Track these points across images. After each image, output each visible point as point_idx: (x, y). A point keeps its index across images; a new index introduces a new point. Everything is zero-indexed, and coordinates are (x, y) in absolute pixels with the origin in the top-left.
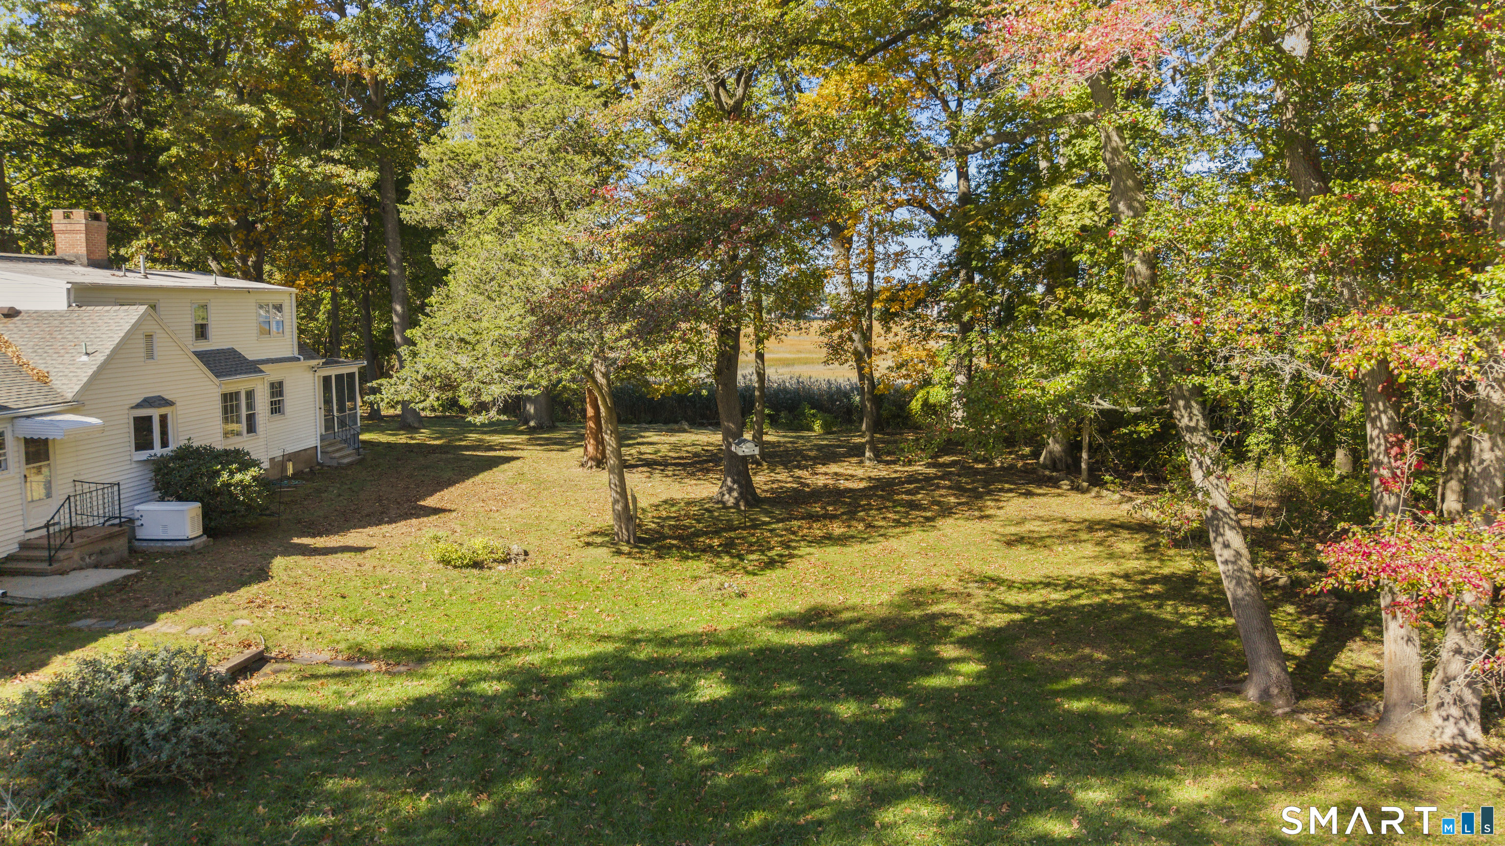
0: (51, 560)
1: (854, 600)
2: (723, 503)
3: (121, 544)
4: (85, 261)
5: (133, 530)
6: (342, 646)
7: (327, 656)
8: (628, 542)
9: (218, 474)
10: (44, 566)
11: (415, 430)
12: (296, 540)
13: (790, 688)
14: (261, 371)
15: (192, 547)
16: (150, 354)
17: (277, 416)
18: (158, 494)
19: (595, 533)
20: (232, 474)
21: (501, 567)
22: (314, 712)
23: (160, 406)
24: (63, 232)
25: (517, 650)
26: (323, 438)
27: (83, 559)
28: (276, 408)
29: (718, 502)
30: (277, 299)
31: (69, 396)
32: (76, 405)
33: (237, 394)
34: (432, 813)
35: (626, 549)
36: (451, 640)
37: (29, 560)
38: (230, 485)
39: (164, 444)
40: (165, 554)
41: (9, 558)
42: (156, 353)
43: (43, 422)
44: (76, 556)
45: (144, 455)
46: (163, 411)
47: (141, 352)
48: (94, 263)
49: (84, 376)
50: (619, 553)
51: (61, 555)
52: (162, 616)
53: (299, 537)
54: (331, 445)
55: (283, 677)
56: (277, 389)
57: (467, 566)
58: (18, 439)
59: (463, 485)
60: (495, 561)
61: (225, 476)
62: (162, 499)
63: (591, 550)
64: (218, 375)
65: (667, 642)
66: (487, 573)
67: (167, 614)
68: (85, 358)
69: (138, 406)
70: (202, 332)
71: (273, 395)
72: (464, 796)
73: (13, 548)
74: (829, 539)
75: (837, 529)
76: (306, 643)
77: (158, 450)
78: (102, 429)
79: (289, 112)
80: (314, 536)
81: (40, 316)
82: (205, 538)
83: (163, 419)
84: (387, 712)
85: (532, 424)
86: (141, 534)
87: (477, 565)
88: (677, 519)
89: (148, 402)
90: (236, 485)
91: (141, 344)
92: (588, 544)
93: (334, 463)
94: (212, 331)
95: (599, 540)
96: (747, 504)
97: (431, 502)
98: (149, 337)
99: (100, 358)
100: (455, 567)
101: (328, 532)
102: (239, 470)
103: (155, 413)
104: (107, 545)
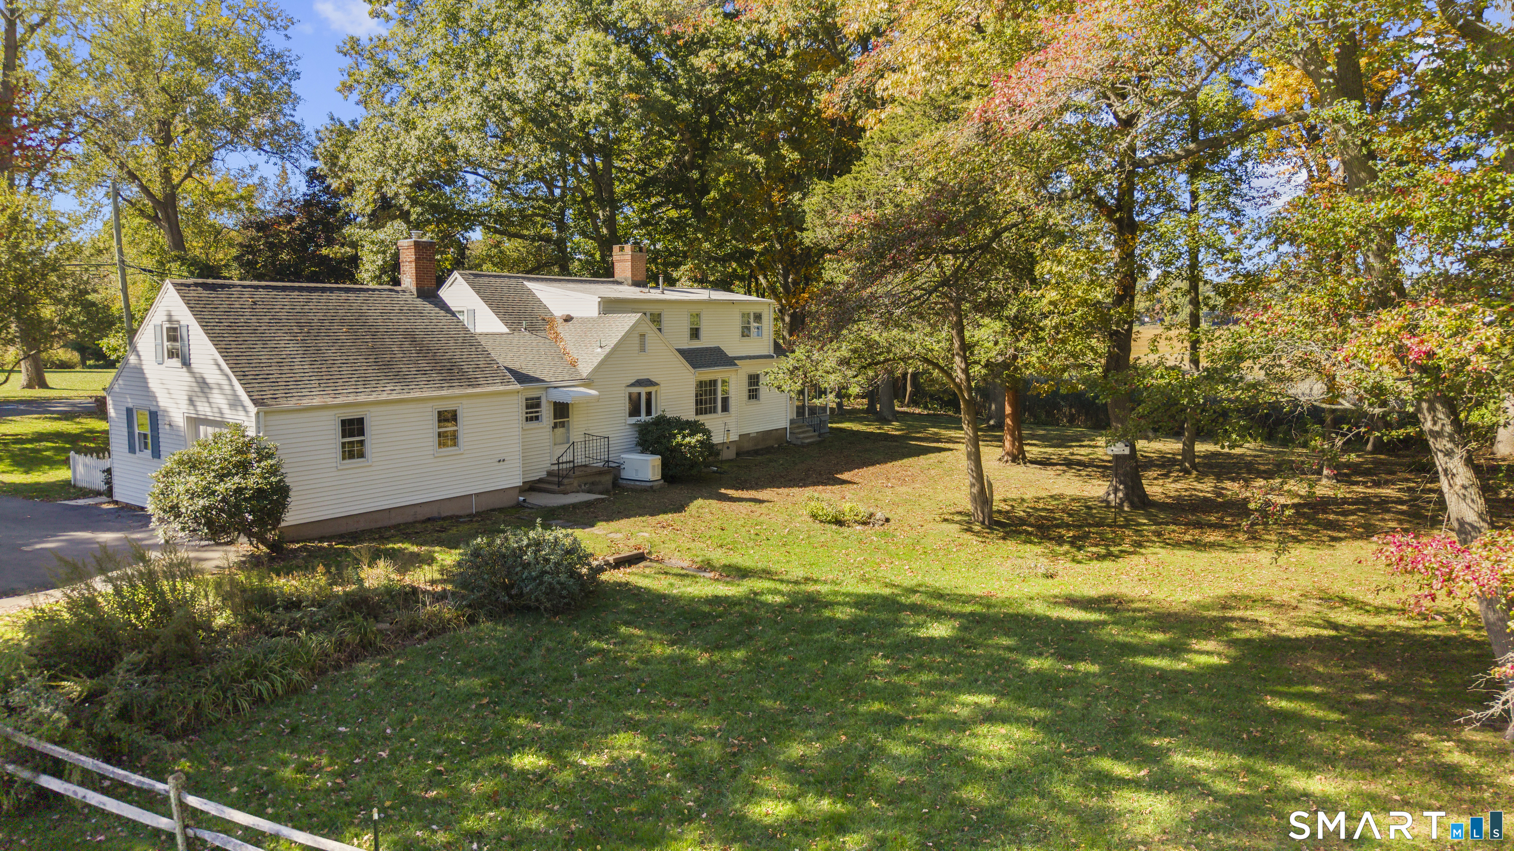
0: (559, 484)
1: (1159, 595)
2: (1108, 502)
3: (607, 479)
4: (630, 282)
5: (619, 471)
6: (699, 559)
7: (686, 564)
8: (983, 523)
9: (675, 436)
10: (555, 487)
11: (887, 422)
12: (723, 491)
13: (1005, 641)
14: (736, 365)
15: (651, 487)
16: (643, 349)
17: (753, 401)
18: (640, 448)
19: (960, 513)
20: (684, 437)
21: (859, 527)
22: (648, 591)
23: (646, 386)
24: (619, 261)
25: (816, 581)
26: (792, 422)
27: (580, 486)
28: (753, 394)
29: (1102, 502)
30: (757, 309)
31: (585, 375)
32: (588, 382)
33: (715, 381)
34: (670, 657)
35: (977, 528)
36: (774, 567)
37: (549, 483)
38: (681, 445)
39: (649, 413)
40: (634, 490)
41: (540, 481)
42: (648, 347)
43: (566, 392)
44: (576, 484)
45: (634, 420)
46: (649, 389)
47: (637, 347)
48: (636, 284)
49: (596, 362)
50: (969, 530)
51: (566, 481)
52: (599, 524)
53: (726, 488)
54: (799, 427)
55: (647, 571)
56: (754, 380)
57: (829, 522)
58: (550, 402)
59: (884, 466)
60: (856, 522)
61: (679, 438)
62: (642, 452)
63: (945, 525)
64: (694, 366)
65: (941, 596)
66: (844, 529)
67: (604, 523)
68: (599, 350)
69: (633, 385)
70: (695, 333)
71: (750, 384)
72: (694, 653)
73: (543, 474)
74: (1196, 545)
75: (1213, 536)
76: (677, 553)
77: (643, 418)
78: (598, 399)
79: (796, 156)
80: (737, 489)
81: (584, 321)
82: (662, 482)
83: (649, 394)
84: (692, 599)
85: (992, 422)
86: (624, 475)
87: (839, 523)
88: (1052, 511)
89: (639, 383)
90: (686, 445)
91: (636, 340)
92: (945, 520)
93: (799, 442)
94: (703, 333)
95: (957, 518)
96: (1133, 506)
97: (845, 476)
98: (643, 336)
99: (608, 350)
100: (821, 522)
101: (751, 488)
102: (690, 435)
103: (643, 391)
104: (597, 479)
